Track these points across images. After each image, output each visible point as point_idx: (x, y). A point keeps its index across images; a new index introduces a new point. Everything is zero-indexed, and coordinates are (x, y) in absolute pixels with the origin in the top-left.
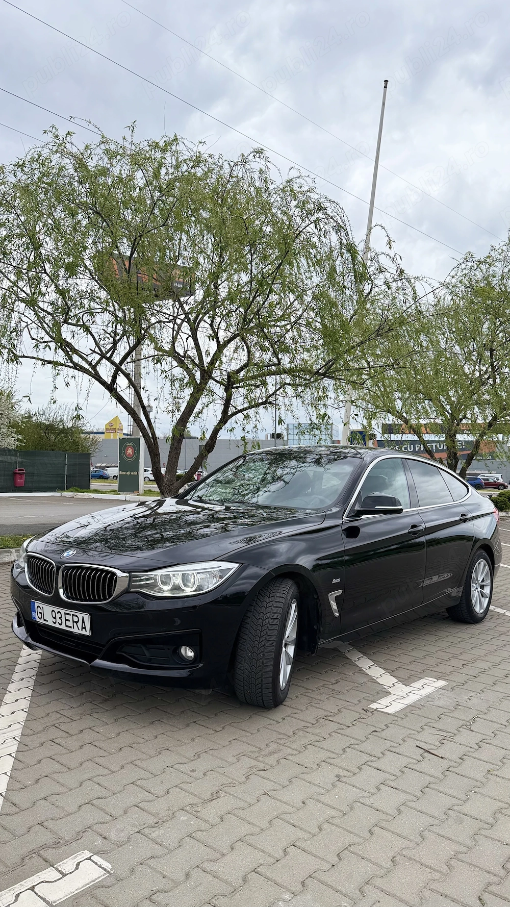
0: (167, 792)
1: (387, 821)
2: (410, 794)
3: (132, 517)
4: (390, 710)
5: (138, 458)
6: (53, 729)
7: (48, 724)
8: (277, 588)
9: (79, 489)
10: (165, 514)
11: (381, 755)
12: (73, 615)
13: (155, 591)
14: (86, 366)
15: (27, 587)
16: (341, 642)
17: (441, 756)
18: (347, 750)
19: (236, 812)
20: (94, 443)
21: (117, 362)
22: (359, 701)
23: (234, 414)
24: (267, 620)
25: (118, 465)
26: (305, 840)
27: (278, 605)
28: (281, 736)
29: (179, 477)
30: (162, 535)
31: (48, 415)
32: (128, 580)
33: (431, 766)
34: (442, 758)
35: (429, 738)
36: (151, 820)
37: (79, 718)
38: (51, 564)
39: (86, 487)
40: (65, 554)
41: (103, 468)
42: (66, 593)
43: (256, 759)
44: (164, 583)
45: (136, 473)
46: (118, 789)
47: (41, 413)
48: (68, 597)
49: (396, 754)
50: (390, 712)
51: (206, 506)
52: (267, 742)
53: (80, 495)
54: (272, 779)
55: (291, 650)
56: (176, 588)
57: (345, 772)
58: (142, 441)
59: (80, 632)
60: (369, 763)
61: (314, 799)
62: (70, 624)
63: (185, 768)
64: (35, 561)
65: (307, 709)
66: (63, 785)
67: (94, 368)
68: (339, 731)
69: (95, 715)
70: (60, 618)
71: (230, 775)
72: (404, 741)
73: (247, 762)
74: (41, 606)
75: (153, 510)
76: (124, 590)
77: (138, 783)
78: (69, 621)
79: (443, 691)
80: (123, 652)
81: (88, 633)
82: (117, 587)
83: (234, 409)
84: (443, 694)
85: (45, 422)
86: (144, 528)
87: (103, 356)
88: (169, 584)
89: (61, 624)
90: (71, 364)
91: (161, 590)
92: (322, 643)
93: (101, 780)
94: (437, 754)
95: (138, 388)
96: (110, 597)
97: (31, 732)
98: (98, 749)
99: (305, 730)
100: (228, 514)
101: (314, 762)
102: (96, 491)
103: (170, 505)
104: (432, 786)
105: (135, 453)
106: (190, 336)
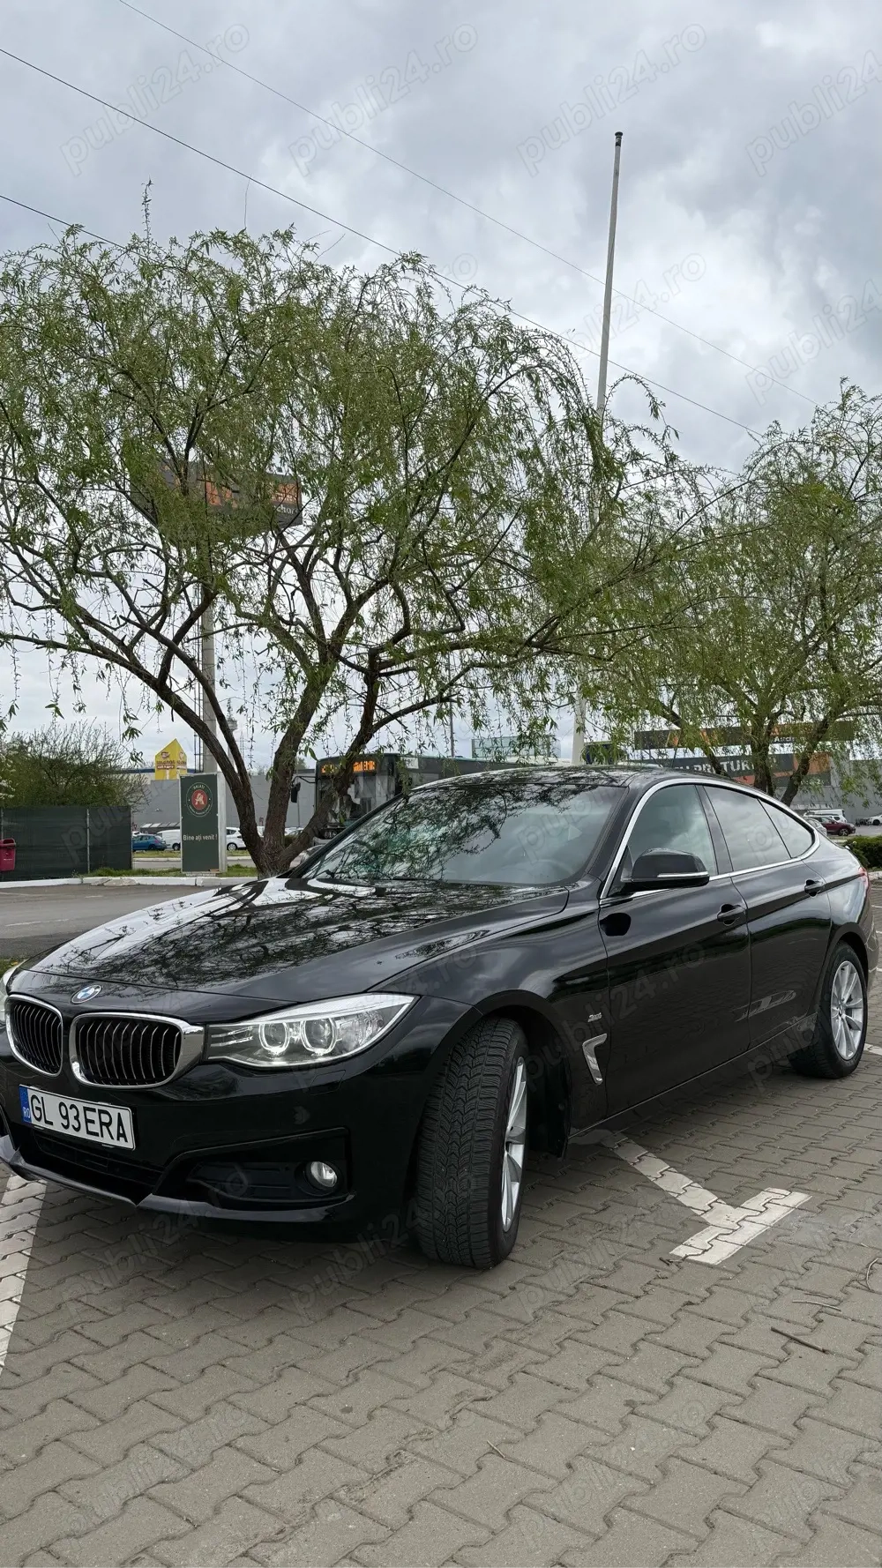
0: (299, 1461)
1: (737, 1495)
2: (774, 1432)
3: (208, 915)
4: (712, 1258)
5: (215, 809)
6: (70, 1338)
7: (58, 1328)
8: (487, 1038)
9: (113, 871)
10: (268, 907)
11: (706, 1353)
12: (101, 1112)
13: (256, 1058)
14: (114, 648)
15: (12, 1058)
16: (607, 1132)
17: (821, 1348)
18: (642, 1345)
19: (438, 1495)
20: (138, 788)
21: (170, 638)
22: (651, 1243)
23: (383, 722)
24: (474, 1101)
25: (180, 825)
26: (583, 1551)
27: (492, 1070)
28: (512, 1325)
29: (289, 840)
30: (265, 948)
31: (52, 743)
32: (202, 1040)
33: (806, 1370)
34: (824, 1351)
35: (794, 1311)
36: (270, 1526)
37: (120, 1309)
38: (55, 1014)
39: (125, 867)
40: (80, 995)
41: (155, 831)
42: (85, 1069)
43: (467, 1376)
44: (273, 1041)
45: (211, 837)
46: (202, 1459)
47: (40, 739)
48: (88, 1077)
49: (736, 1350)
50: (711, 1262)
51: (341, 888)
52: (485, 1339)
53: (114, 880)
54: (503, 1418)
55: (517, 1153)
56: (296, 1050)
57: (643, 1393)
58: (221, 781)
59: (115, 1143)
60: (687, 1371)
61: (588, 1456)
62: (95, 1128)
63: (331, 1405)
64: (25, 1010)
65: (555, 1265)
66: (90, 1458)
67: (128, 650)
68: (621, 1307)
69: (150, 1301)
70: (76, 1118)
71: (419, 1415)
72: (747, 1320)
73: (450, 1385)
74: (39, 1095)
75: (245, 901)
76: (196, 1059)
77: (240, 1443)
78: (93, 1122)
79: (805, 1214)
80: (198, 1178)
81: (129, 1144)
82: (181, 1053)
83: (382, 713)
84: (804, 1220)
85: (47, 754)
86: (233, 935)
87: (144, 627)
88: (283, 1043)
89: (77, 1130)
90: (87, 647)
91: (267, 1056)
92: (575, 1136)
93: (165, 1441)
94: (814, 1345)
95: (210, 683)
96: (168, 1074)
97: (26, 1346)
98: (158, 1374)
99: (556, 1308)
100: (381, 903)
101: (580, 1377)
102: (144, 873)
103: (276, 891)
104: (815, 1413)
105: (209, 802)
106: (297, 588)
